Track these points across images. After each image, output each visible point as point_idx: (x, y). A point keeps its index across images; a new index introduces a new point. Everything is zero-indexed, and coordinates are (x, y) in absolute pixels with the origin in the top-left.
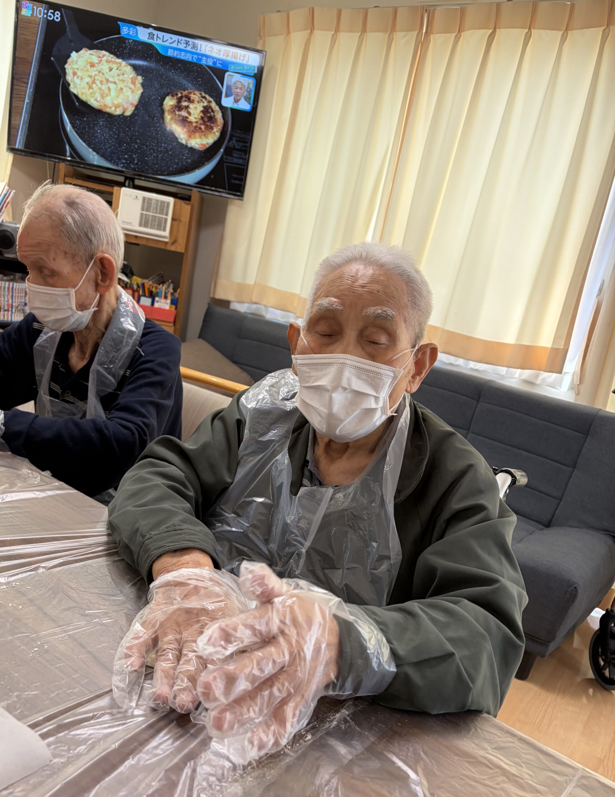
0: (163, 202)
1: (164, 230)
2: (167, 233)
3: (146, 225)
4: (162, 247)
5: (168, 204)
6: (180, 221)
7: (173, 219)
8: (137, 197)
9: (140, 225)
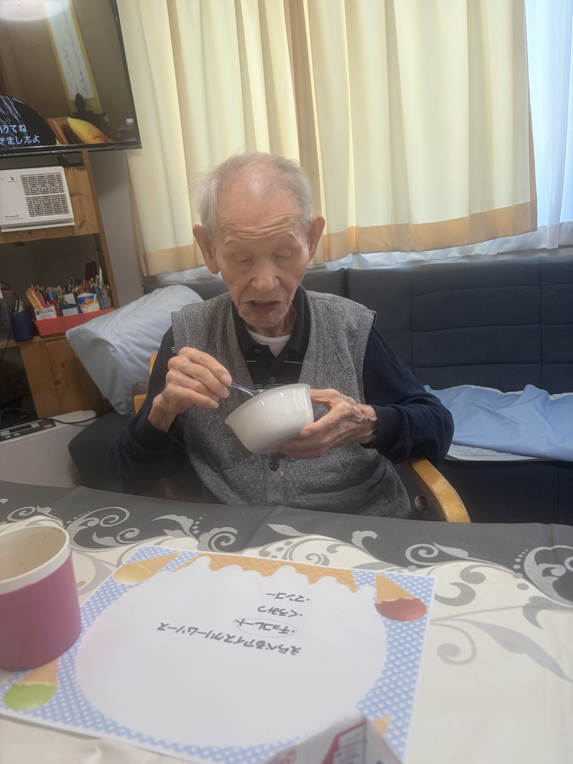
0: (51, 176)
1: (66, 211)
2: (70, 215)
3: (40, 213)
4: (70, 235)
5: (59, 176)
6: (80, 194)
7: (71, 195)
8: (13, 179)
9: (32, 215)
